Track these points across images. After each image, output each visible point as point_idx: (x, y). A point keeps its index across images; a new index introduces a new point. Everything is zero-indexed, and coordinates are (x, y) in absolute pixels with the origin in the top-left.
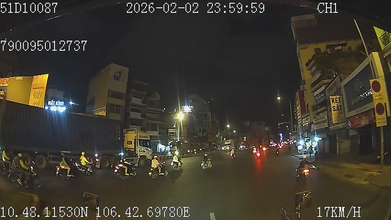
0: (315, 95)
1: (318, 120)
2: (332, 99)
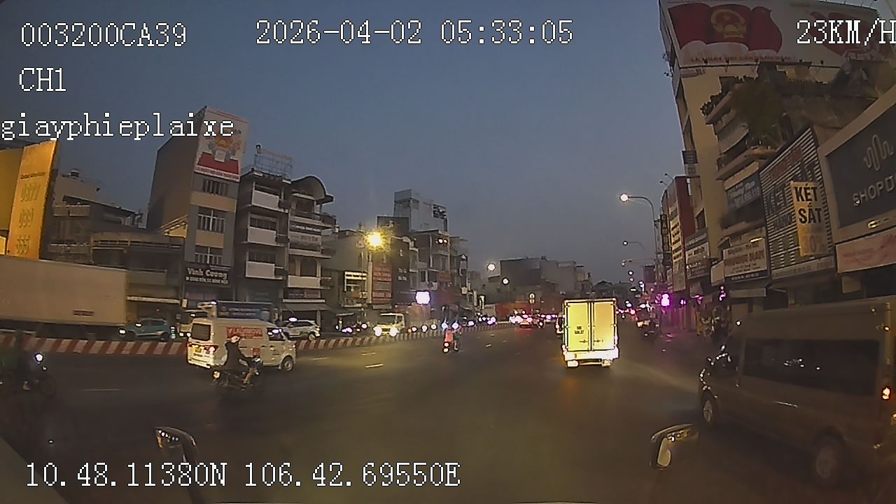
0: (726, 189)
1: (737, 250)
2: (796, 188)
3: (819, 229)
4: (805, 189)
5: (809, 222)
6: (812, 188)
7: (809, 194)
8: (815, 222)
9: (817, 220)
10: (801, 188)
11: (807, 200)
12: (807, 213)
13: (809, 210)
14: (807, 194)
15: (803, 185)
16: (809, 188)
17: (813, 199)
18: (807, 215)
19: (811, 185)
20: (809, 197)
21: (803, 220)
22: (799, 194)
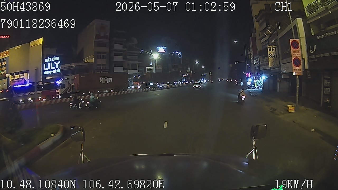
2: (269, 48)
3: (276, 60)
4: (272, 48)
5: (273, 57)
6: (275, 48)
7: (274, 49)
8: (275, 57)
9: (276, 57)
10: (271, 48)
11: (273, 51)
12: (272, 54)
13: (273, 54)
14: (272, 49)
15: (272, 47)
16: (273, 48)
17: (275, 51)
18: (272, 55)
19: (274, 47)
20: (273, 50)
21: (271, 57)
22: (270, 49)
